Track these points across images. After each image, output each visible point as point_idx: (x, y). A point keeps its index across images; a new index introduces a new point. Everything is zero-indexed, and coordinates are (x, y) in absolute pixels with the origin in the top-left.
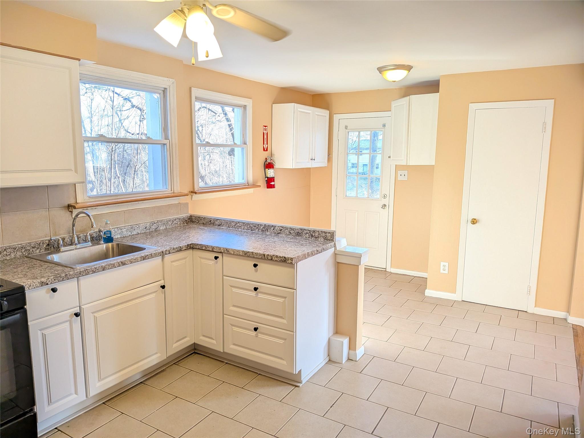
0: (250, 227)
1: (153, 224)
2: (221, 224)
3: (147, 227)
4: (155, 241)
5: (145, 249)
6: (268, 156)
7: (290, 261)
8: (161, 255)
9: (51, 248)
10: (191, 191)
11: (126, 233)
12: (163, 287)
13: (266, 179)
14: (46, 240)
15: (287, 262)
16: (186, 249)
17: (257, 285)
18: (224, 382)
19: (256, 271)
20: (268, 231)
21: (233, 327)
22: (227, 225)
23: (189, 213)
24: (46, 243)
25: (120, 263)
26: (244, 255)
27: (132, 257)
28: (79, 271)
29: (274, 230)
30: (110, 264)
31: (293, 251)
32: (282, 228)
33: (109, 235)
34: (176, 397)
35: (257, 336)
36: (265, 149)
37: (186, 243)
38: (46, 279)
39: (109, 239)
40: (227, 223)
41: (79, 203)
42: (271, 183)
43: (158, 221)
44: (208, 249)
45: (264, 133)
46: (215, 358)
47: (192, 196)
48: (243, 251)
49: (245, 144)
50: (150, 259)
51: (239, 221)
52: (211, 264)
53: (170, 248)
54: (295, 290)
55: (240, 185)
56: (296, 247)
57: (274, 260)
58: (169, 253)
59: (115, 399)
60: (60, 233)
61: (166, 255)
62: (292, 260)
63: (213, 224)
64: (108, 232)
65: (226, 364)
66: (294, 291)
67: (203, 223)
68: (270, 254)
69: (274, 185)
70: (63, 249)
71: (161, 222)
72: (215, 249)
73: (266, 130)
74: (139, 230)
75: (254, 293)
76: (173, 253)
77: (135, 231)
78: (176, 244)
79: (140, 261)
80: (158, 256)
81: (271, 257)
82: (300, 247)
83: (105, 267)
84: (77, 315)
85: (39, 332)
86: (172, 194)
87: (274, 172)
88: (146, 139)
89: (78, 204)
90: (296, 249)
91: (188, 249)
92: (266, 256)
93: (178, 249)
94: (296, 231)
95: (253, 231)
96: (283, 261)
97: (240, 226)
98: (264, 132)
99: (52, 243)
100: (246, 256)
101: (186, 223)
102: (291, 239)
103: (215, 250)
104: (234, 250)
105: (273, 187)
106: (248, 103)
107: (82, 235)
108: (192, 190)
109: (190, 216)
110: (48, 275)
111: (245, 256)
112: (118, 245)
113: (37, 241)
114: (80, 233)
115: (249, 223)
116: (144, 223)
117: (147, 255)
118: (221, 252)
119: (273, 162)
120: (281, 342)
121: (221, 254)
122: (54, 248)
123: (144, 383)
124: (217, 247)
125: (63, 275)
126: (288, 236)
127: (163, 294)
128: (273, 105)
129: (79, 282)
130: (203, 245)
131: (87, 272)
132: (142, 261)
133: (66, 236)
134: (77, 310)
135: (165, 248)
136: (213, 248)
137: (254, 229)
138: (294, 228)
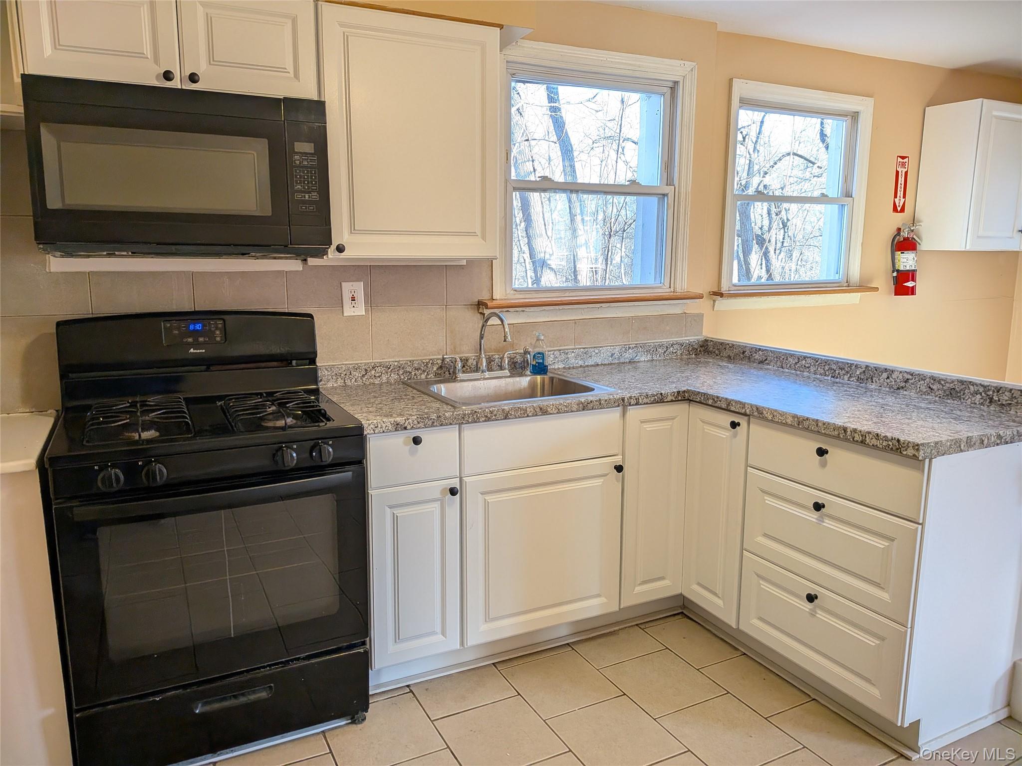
0: (830, 369)
1: (627, 349)
2: (766, 360)
3: (615, 355)
4: (618, 379)
5: (594, 390)
6: (903, 224)
7: (910, 452)
8: (618, 406)
9: (444, 373)
10: (713, 292)
11: (573, 361)
12: (619, 469)
13: (895, 274)
14: (438, 359)
15: (905, 453)
16: (674, 399)
17: (822, 497)
18: (728, 692)
19: (824, 465)
20: (874, 381)
21: (761, 582)
22: (778, 363)
23: (704, 334)
24: (437, 363)
25: (538, 410)
26: (796, 425)
27: (562, 402)
28: (461, 413)
29: (888, 380)
30: (518, 408)
31: (925, 429)
32: (910, 377)
33: (541, 361)
34: (623, 694)
35: (813, 614)
36: (899, 209)
37: (676, 387)
38: (404, 418)
39: (540, 369)
40: (778, 358)
41: (497, 300)
42: (905, 284)
43: (637, 344)
44: (718, 404)
45: (897, 172)
46: (723, 637)
47: (714, 300)
48: (795, 416)
49: (848, 195)
50: (595, 409)
51: (805, 354)
52: (724, 437)
53: (639, 393)
54: (920, 526)
55: (828, 285)
56: (939, 421)
57: (868, 444)
58: (637, 404)
59: (515, 663)
60: (462, 349)
61: (629, 407)
62: (918, 450)
63: (749, 358)
64: (539, 355)
65: (743, 656)
66: (917, 528)
67: (729, 357)
68: (859, 428)
69: (913, 287)
70: (461, 376)
71: (643, 347)
72: (732, 405)
73: (903, 165)
74: (600, 358)
75: (813, 516)
76: (644, 404)
77: (591, 358)
78: (653, 388)
79: (577, 411)
80: (614, 407)
81: (862, 436)
82: (950, 422)
83: (508, 412)
84: (453, 492)
85: (388, 510)
86: (672, 294)
87: (915, 259)
88: (628, 185)
89: (494, 301)
90: (936, 426)
91: (678, 401)
92: (849, 433)
93: (656, 397)
94: (948, 385)
95: (837, 378)
96: (892, 449)
97: (807, 365)
98: (898, 169)
99: (447, 366)
100: (800, 426)
101: (695, 355)
102: (930, 403)
103: (733, 409)
104: (773, 412)
105: (910, 293)
106: (865, 106)
107: (497, 356)
108: (715, 290)
109: (705, 340)
110: (409, 412)
111: (799, 429)
112: (552, 379)
113: (424, 360)
114: (495, 352)
115: (828, 360)
116: (609, 346)
117: (591, 402)
118: (745, 414)
119: (914, 237)
120: (872, 641)
121: (746, 418)
122: (450, 374)
123: (572, 648)
124: (737, 402)
125: (434, 416)
126: (924, 396)
127: (618, 481)
128: (927, 108)
129: (462, 434)
130: (710, 395)
131: (475, 416)
132: (580, 411)
133: (471, 355)
134: (455, 483)
135: (629, 393)
136: (729, 402)
137: (839, 373)
138: (943, 377)
